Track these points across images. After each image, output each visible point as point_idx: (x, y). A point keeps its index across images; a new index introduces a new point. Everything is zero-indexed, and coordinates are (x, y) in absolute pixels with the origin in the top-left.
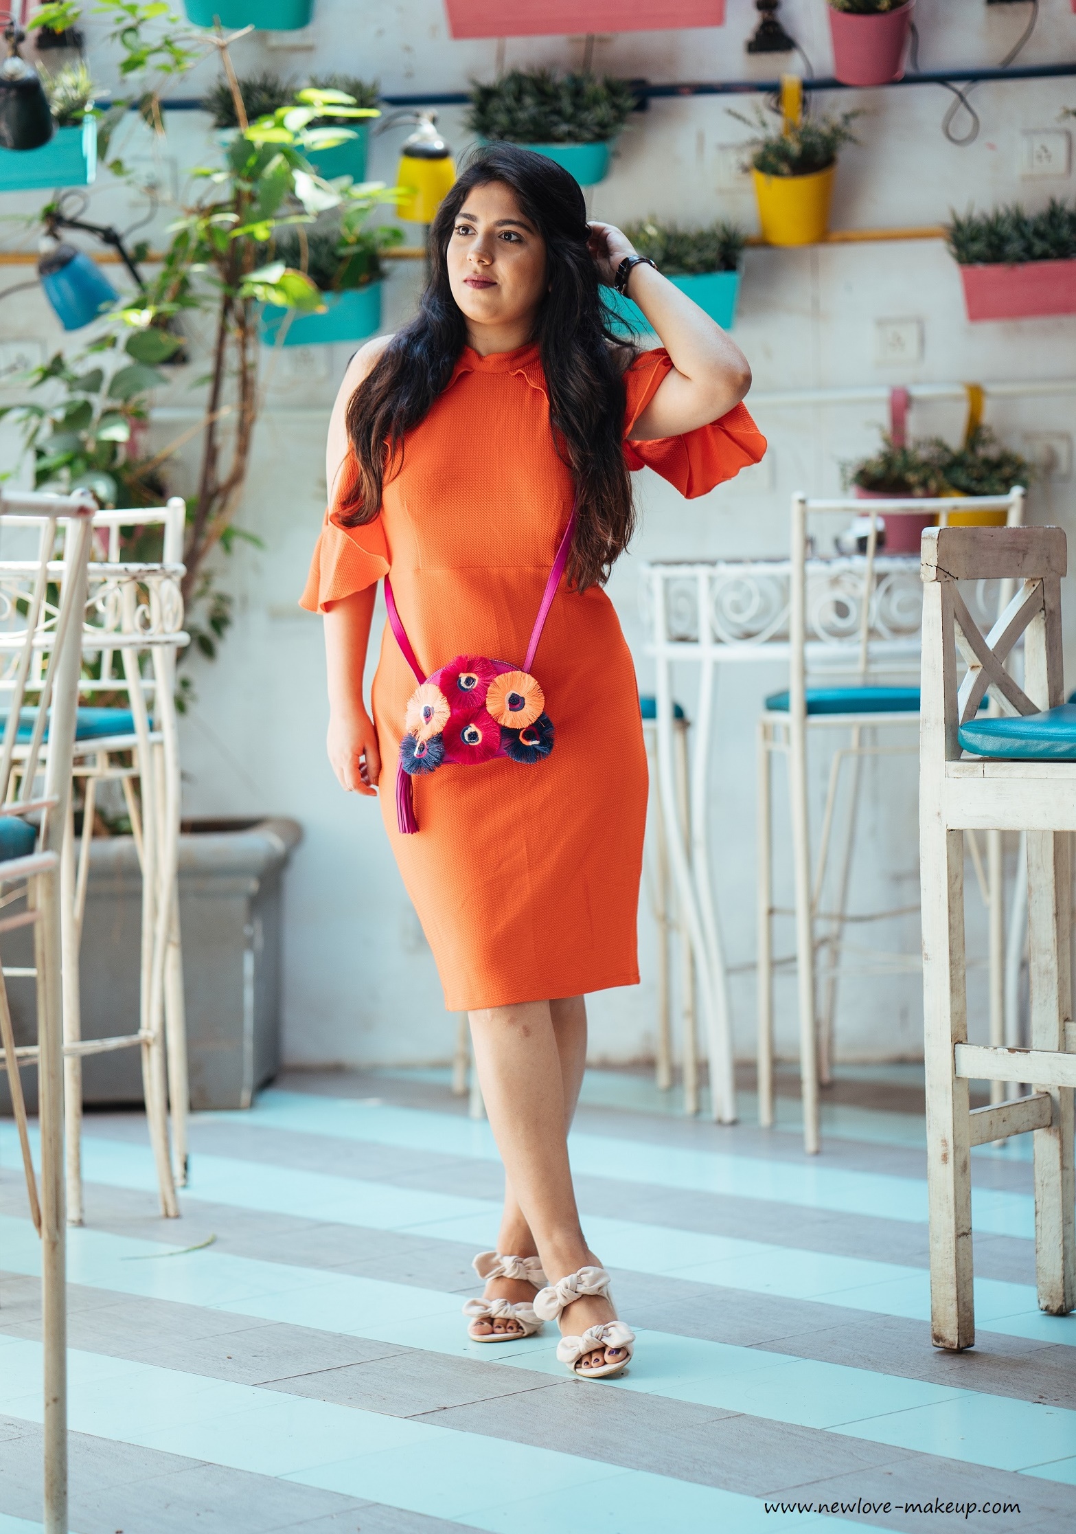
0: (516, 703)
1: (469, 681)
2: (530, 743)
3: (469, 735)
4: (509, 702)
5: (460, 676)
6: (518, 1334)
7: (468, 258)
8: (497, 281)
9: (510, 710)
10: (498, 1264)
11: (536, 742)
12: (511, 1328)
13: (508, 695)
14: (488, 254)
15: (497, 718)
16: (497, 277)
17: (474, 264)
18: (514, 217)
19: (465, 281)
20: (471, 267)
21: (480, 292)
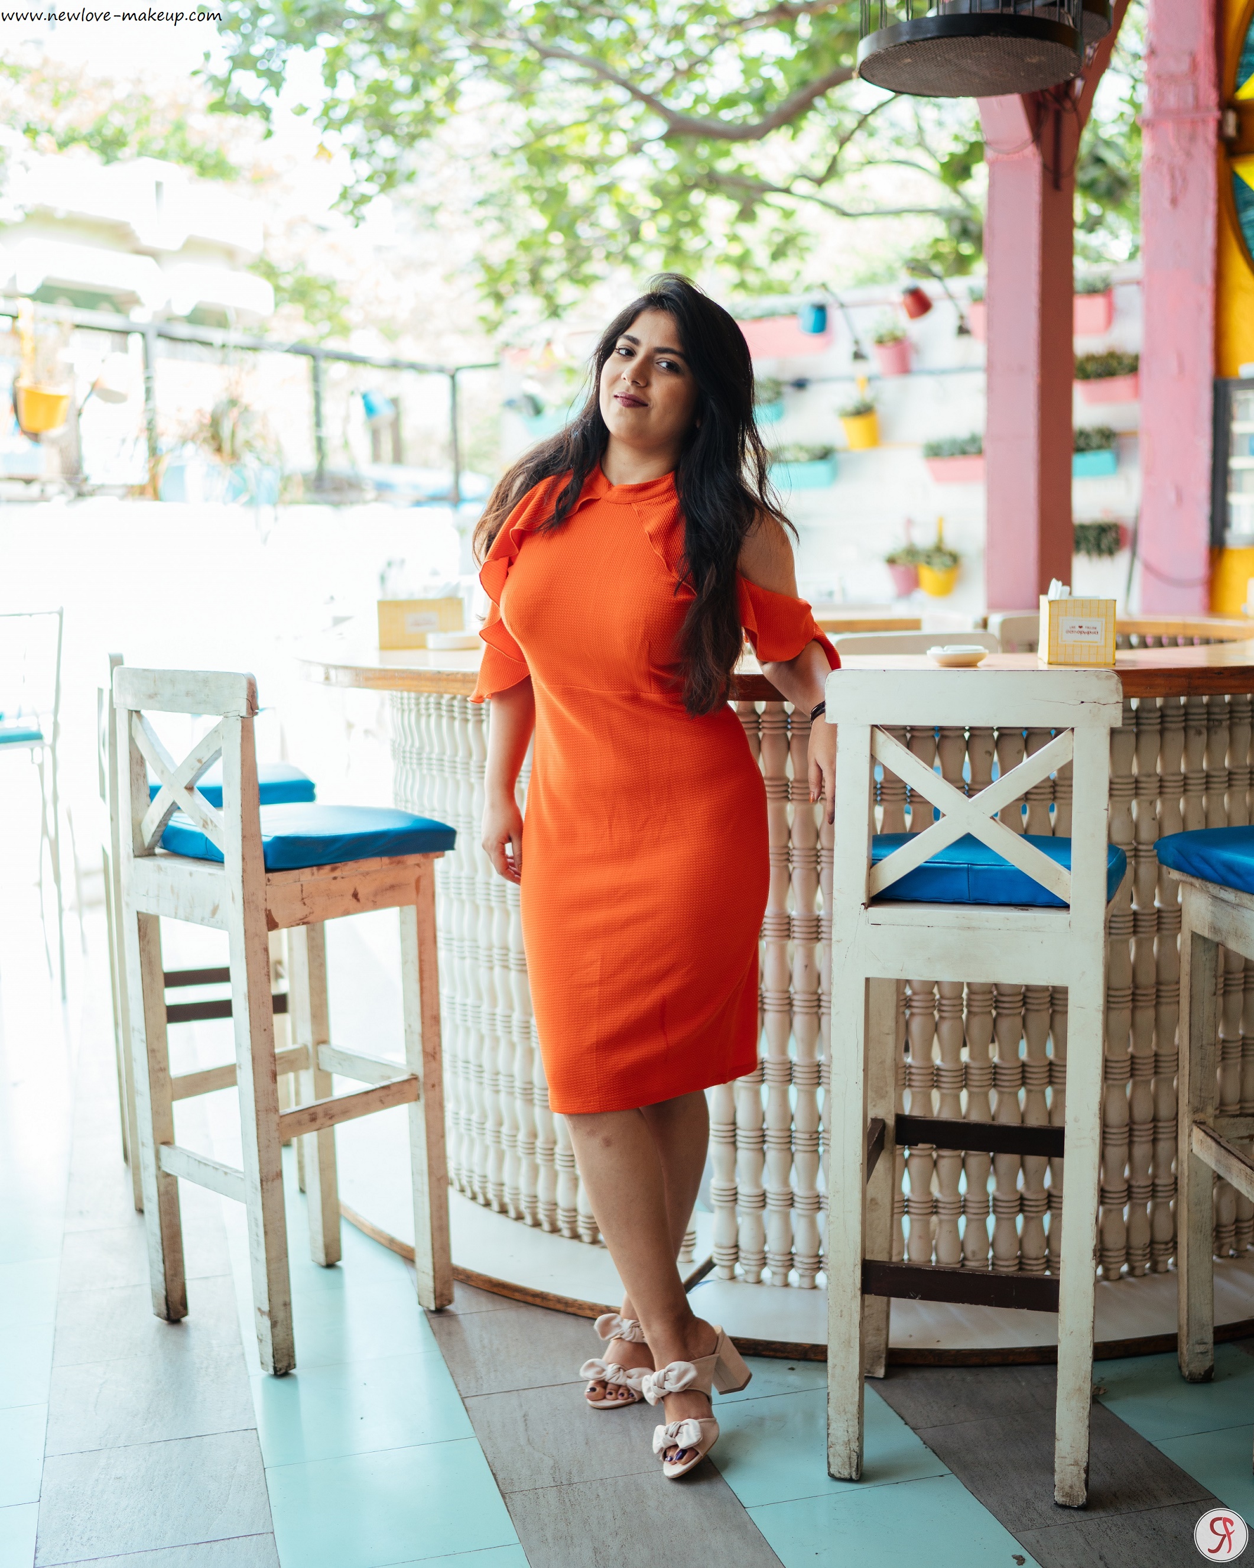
6: (630, 1400)
7: (622, 377)
8: (648, 403)
10: (619, 1326)
12: (622, 1395)
14: (642, 378)
16: (650, 400)
17: (628, 383)
18: (676, 347)
19: (616, 397)
20: (624, 386)
21: (628, 411)
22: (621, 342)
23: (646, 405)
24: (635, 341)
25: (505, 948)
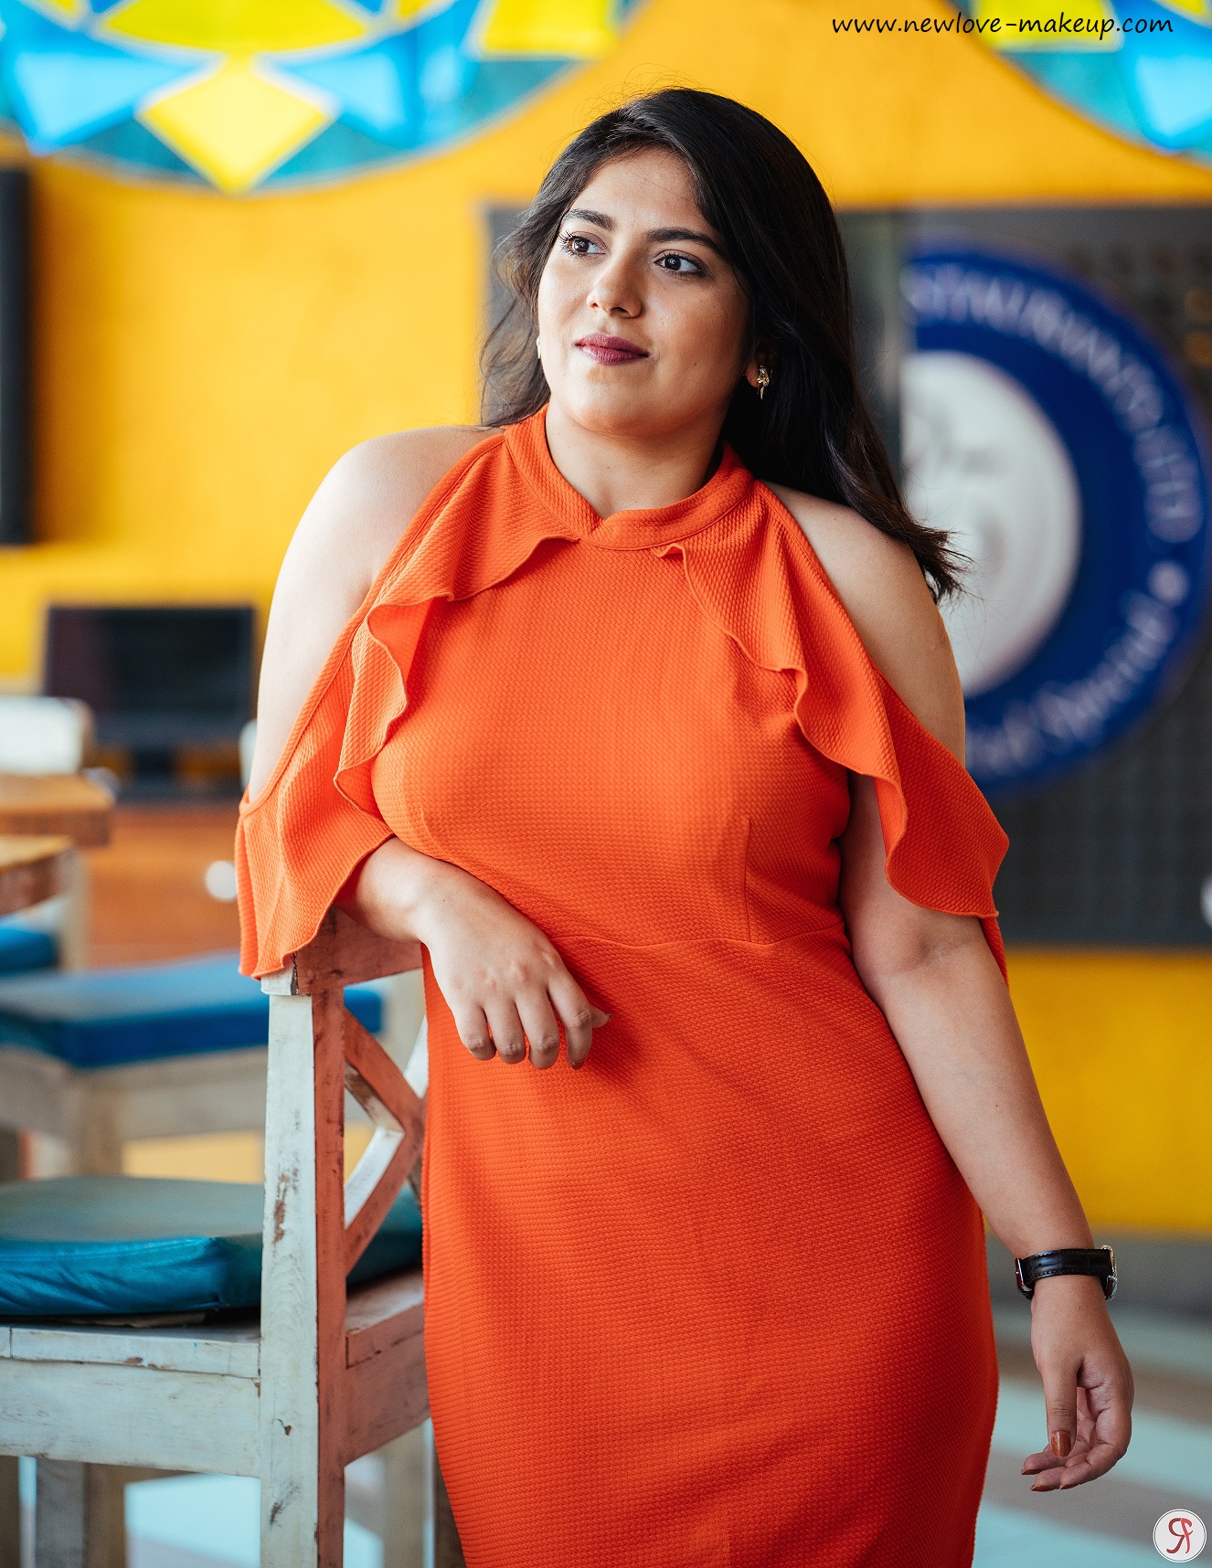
7: (589, 302)
8: (648, 349)
16: (650, 343)
17: (601, 314)
18: (694, 224)
19: (580, 345)
20: (596, 322)
21: (611, 371)
22: (570, 226)
23: (645, 355)
24: (602, 221)
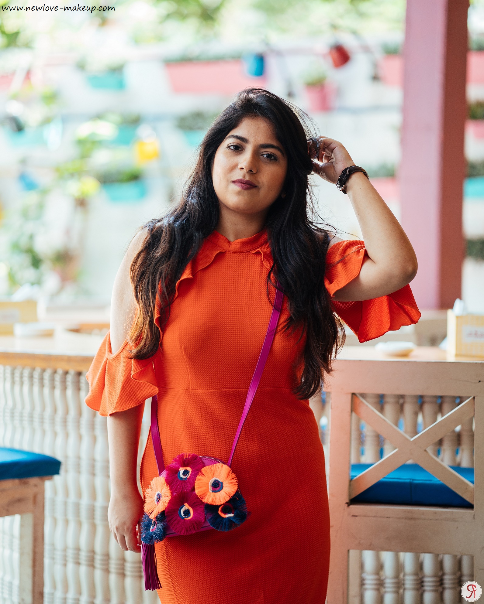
0: (217, 486)
1: (185, 473)
2: (227, 516)
3: (184, 512)
4: (212, 486)
5: (180, 470)
7: (238, 167)
8: (258, 185)
9: (213, 491)
11: (231, 515)
13: (212, 481)
14: (254, 167)
15: (202, 498)
16: (259, 183)
19: (234, 182)
23: (256, 186)
24: (242, 139)
25: (78, 549)
